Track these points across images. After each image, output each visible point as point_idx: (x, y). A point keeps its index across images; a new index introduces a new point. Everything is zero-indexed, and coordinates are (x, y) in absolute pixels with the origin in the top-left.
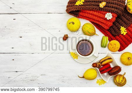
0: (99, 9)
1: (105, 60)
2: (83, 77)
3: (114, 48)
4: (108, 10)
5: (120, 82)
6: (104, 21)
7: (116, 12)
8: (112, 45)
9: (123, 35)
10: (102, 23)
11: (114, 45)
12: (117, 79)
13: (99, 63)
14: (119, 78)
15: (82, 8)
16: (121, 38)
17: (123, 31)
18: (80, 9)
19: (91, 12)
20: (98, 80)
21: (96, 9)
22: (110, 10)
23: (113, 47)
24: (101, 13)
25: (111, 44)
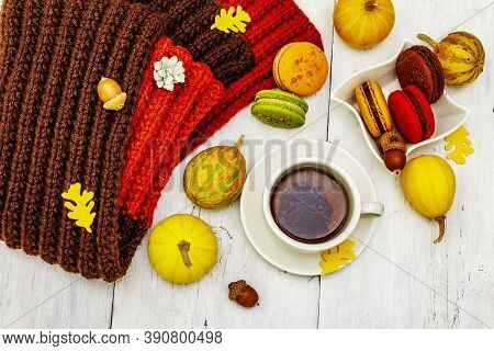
0: (129, 113)
1: (375, 113)
3: (314, 69)
4: (138, 73)
5: (471, 58)
6: (187, 100)
7: (150, 38)
9: (249, 27)
10: (192, 110)
11: (302, 65)
13: (384, 140)
14: (455, 59)
15: (113, 196)
16: (264, 36)
18: (113, 206)
19: (136, 156)
21: (124, 131)
22: (140, 64)
24: (147, 107)
25: (294, 81)
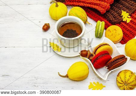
2: (67, 76)
3: (114, 36)
5: (127, 79)
8: (111, 32)
9: (125, 22)
11: (114, 31)
12: (122, 75)
17: (126, 16)
20: (91, 83)
23: (112, 35)
25: (109, 30)
